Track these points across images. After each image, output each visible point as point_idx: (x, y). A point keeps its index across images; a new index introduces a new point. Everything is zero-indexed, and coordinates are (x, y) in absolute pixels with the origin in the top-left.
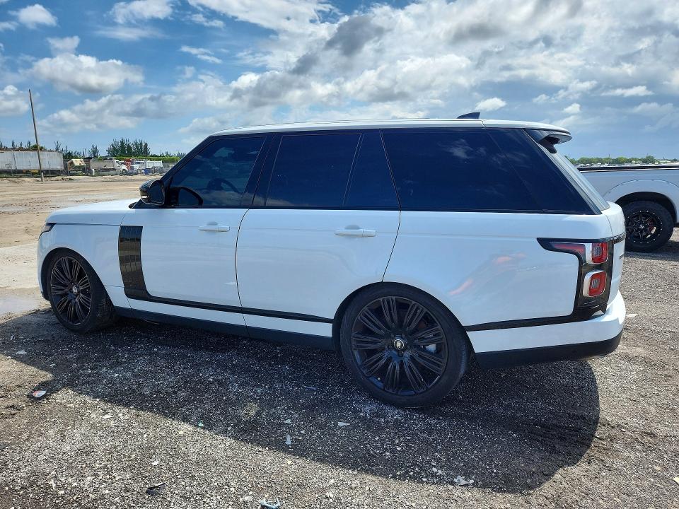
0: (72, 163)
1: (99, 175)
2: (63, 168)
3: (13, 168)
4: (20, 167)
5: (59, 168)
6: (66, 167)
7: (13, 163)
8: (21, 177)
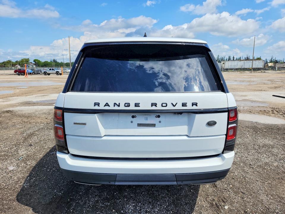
0: (268, 65)
1: (279, 70)
2: (263, 67)
3: (243, 67)
4: (246, 67)
5: (261, 67)
6: (264, 67)
7: (243, 66)
8: (245, 71)
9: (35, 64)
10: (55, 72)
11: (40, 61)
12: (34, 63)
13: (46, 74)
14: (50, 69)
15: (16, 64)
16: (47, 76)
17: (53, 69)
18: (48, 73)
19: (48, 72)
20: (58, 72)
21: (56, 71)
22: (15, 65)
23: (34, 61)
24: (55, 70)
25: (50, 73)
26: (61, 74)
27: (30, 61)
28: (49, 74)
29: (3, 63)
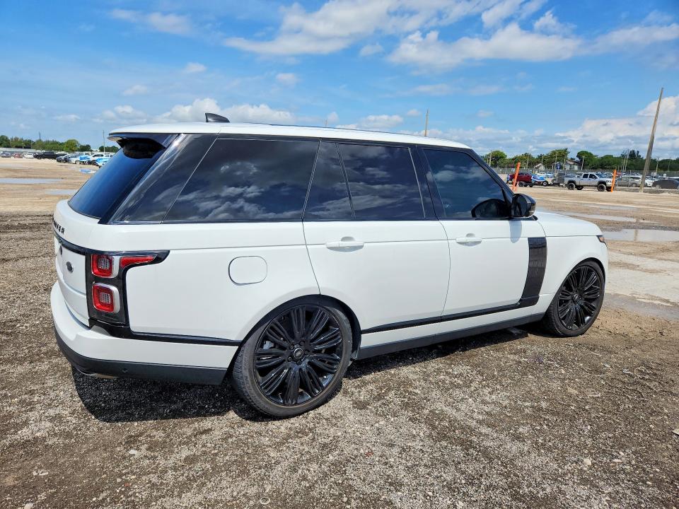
9: (579, 164)
10: (596, 184)
11: (592, 154)
12: (577, 159)
13: (572, 186)
14: (585, 176)
15: (538, 163)
16: (575, 192)
17: (591, 176)
18: (578, 184)
19: (579, 181)
20: (604, 183)
21: (599, 179)
22: (535, 165)
23: (579, 155)
24: (596, 178)
25: (581, 184)
26: (609, 189)
27: (569, 156)
28: (580, 187)
29: (513, 159)
